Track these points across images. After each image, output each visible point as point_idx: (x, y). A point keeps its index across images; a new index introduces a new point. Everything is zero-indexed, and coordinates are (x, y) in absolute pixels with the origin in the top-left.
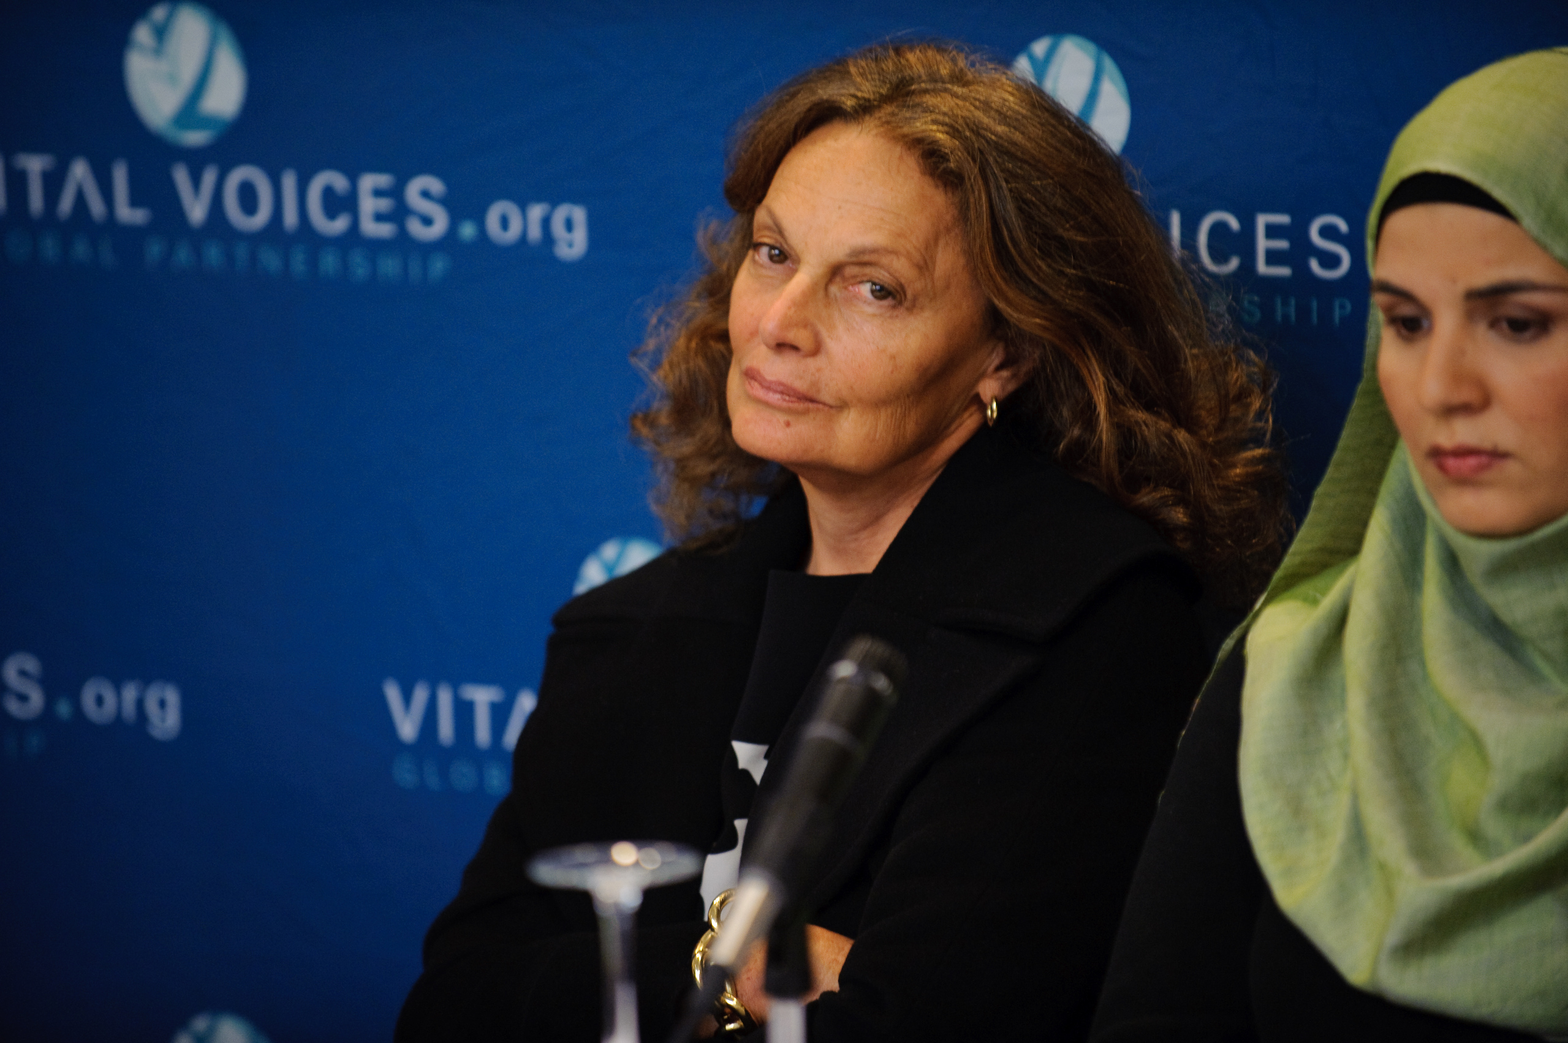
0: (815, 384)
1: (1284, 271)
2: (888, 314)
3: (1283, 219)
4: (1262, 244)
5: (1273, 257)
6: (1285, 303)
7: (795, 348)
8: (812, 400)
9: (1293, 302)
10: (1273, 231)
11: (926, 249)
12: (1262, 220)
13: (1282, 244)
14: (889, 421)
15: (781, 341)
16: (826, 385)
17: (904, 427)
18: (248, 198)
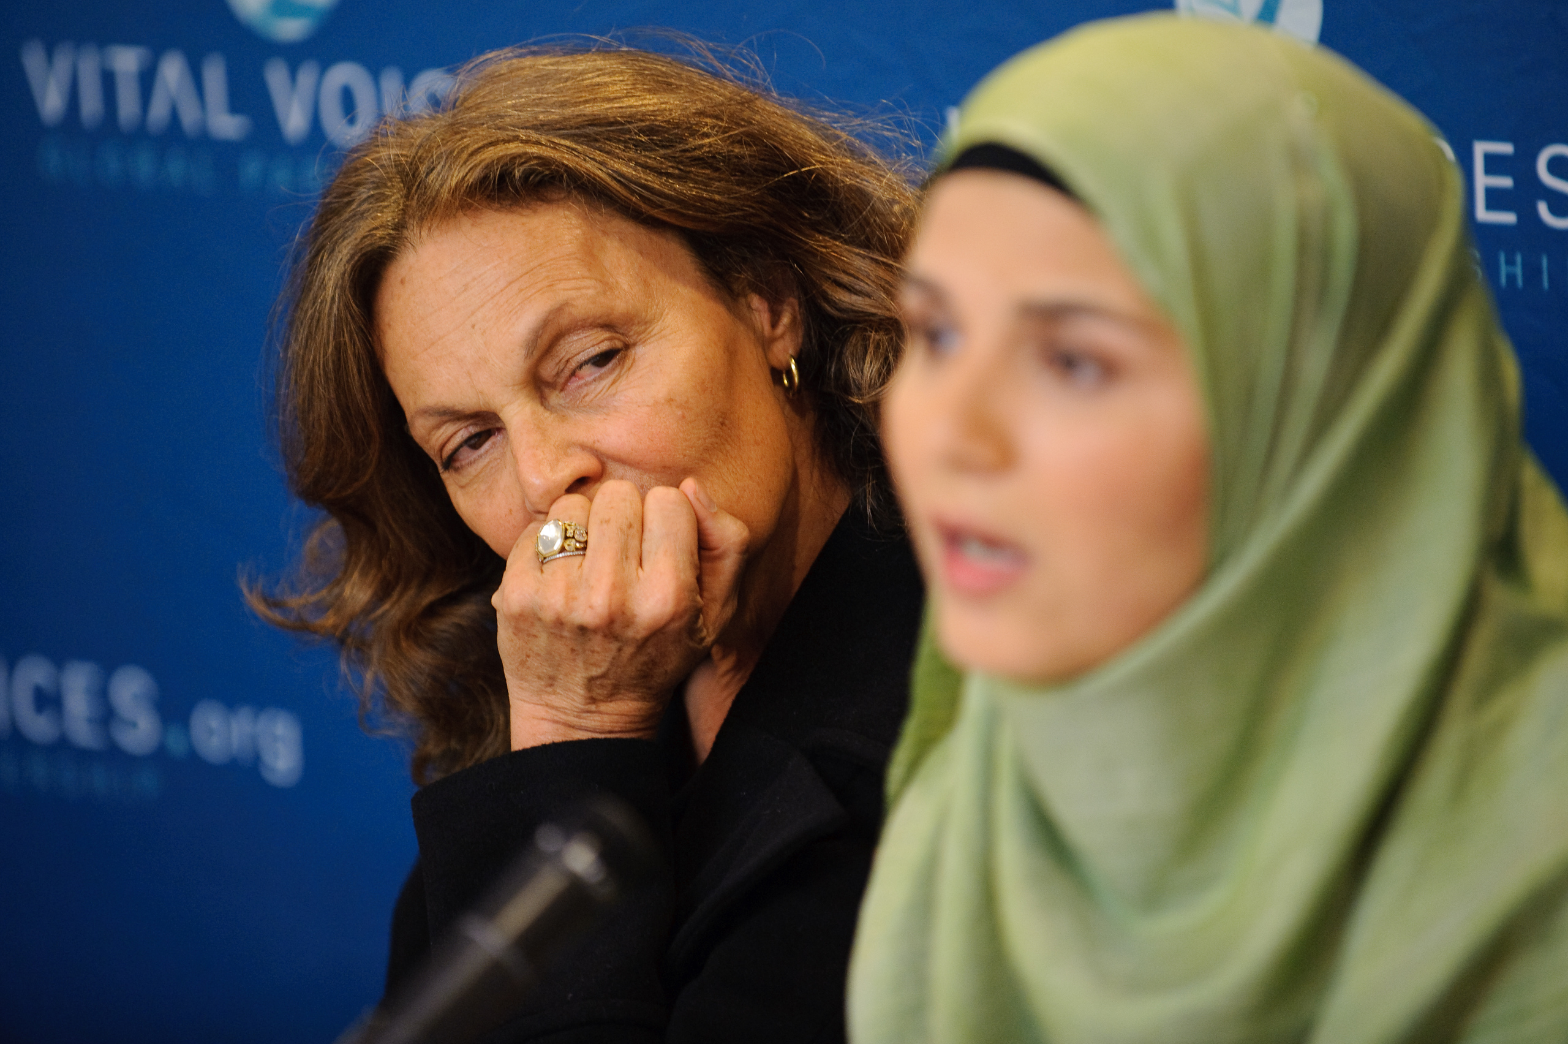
1: (1508, 218)
3: (1505, 148)
4: (1482, 181)
5: (1495, 199)
6: (1510, 262)
9: (1519, 259)
10: (1493, 164)
12: (1481, 149)
13: (1505, 182)
18: (347, 105)
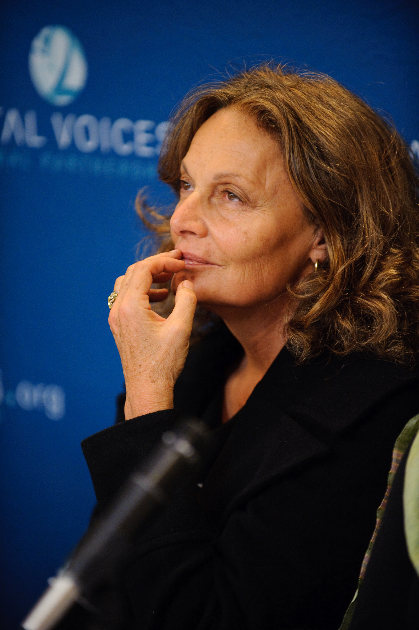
0: (208, 252)
2: (241, 209)
7: (193, 233)
8: (207, 263)
11: (258, 172)
14: (251, 271)
15: (182, 230)
16: (214, 252)
17: (262, 275)
18: (87, 132)
